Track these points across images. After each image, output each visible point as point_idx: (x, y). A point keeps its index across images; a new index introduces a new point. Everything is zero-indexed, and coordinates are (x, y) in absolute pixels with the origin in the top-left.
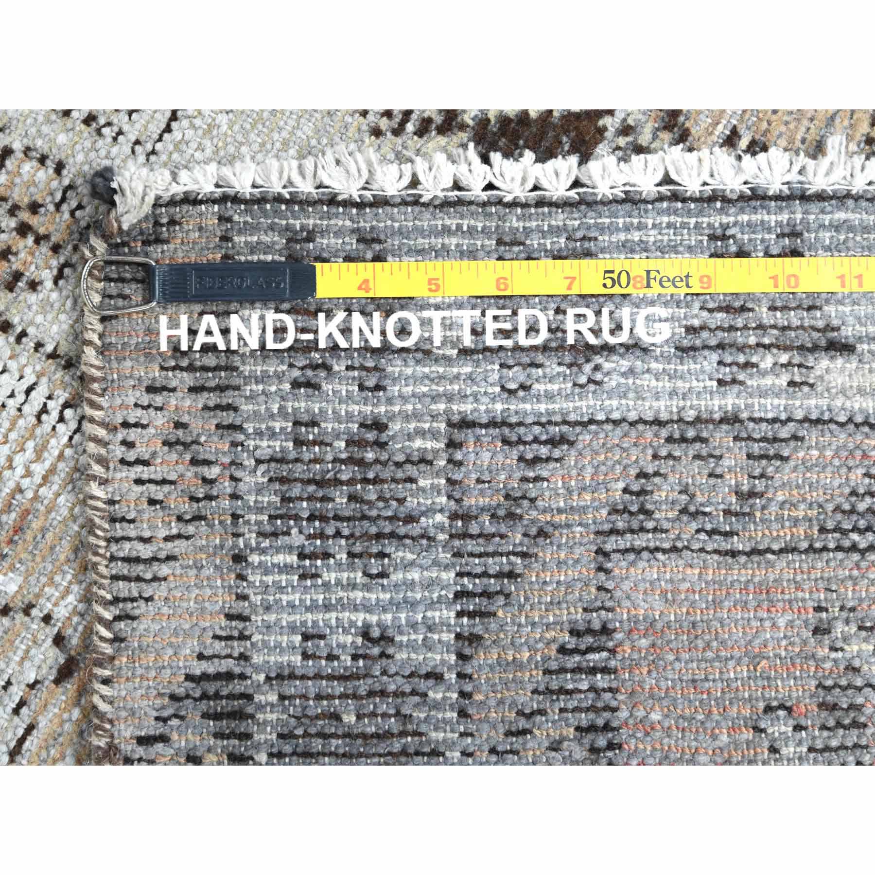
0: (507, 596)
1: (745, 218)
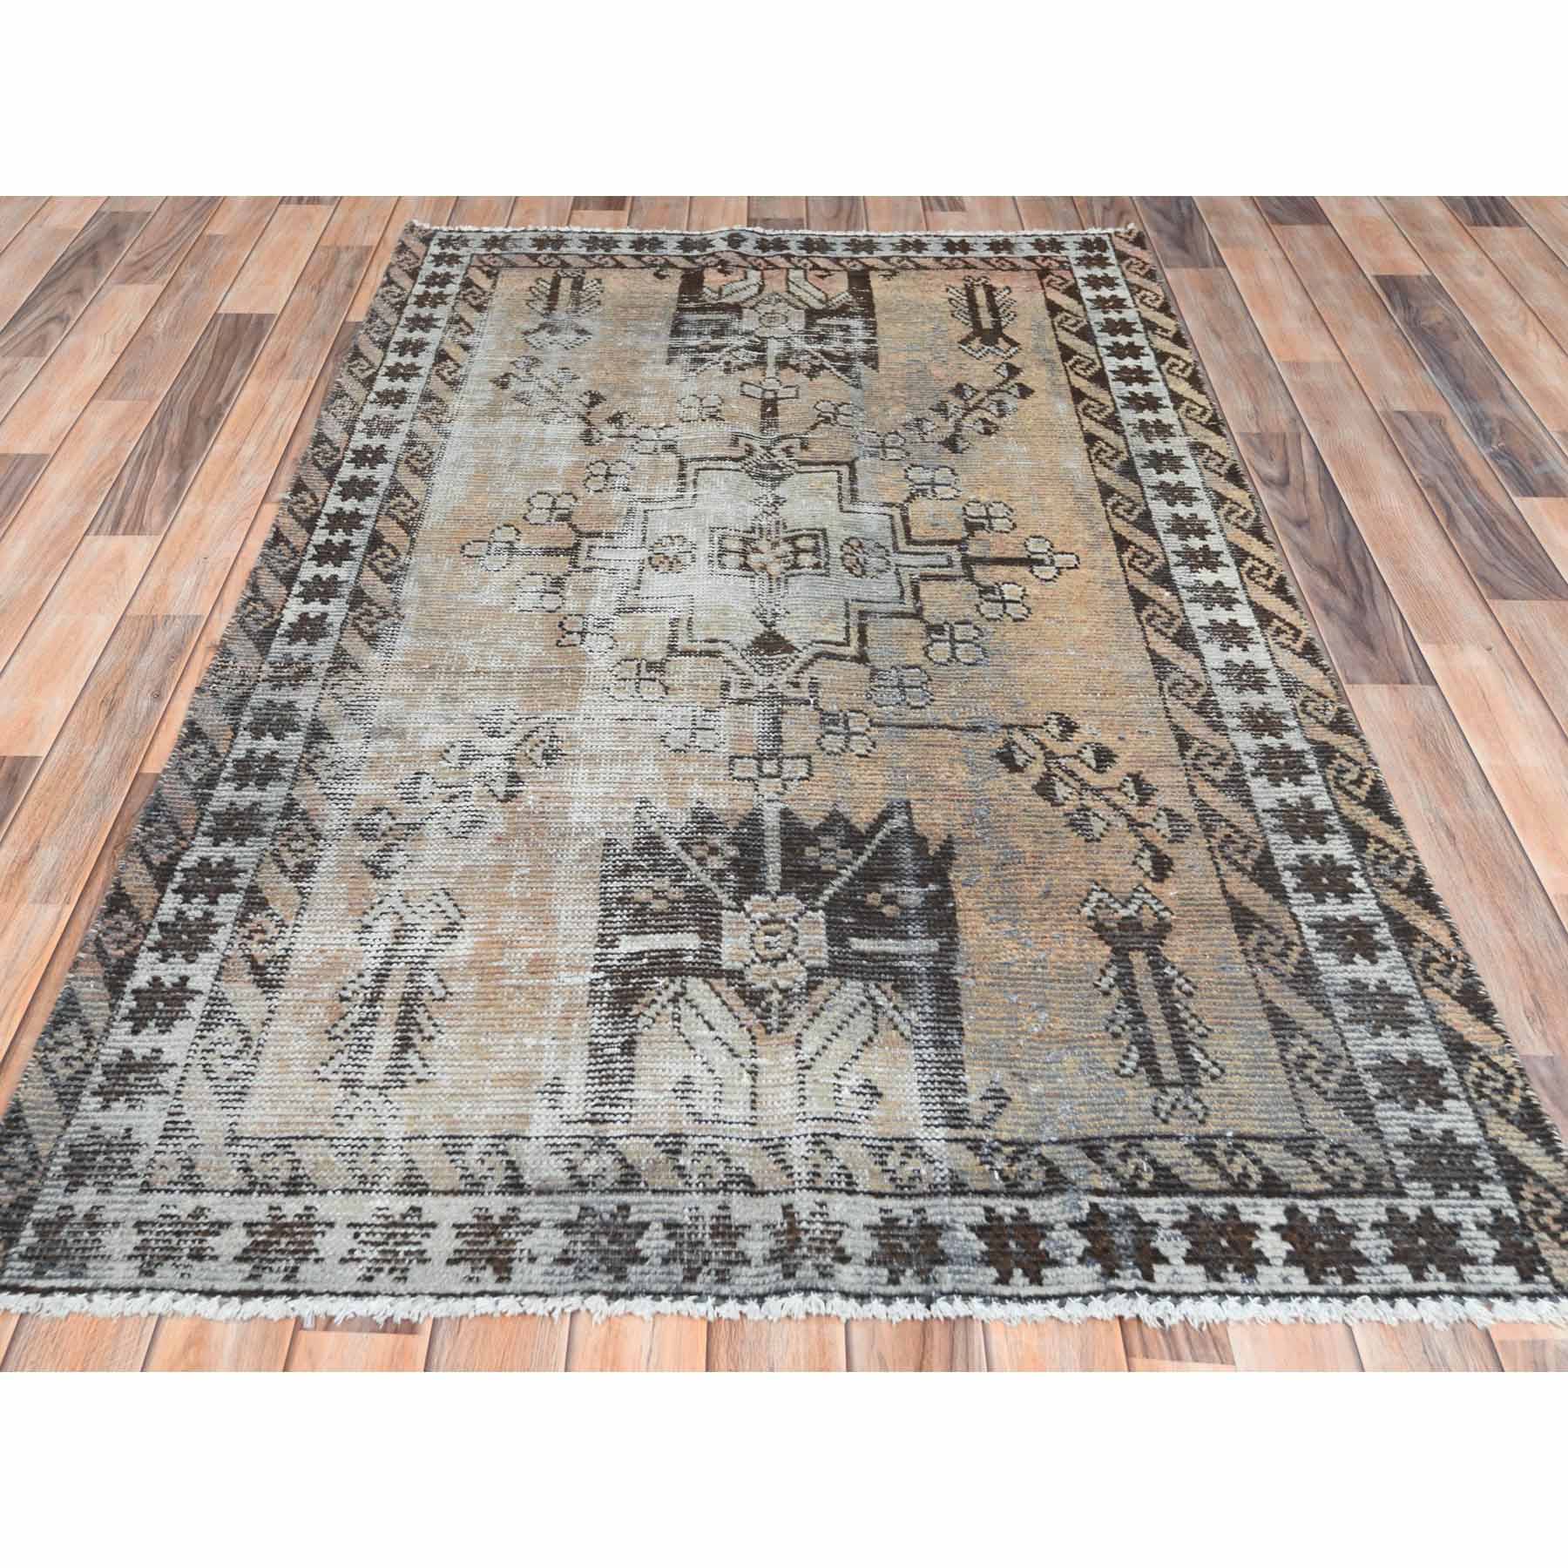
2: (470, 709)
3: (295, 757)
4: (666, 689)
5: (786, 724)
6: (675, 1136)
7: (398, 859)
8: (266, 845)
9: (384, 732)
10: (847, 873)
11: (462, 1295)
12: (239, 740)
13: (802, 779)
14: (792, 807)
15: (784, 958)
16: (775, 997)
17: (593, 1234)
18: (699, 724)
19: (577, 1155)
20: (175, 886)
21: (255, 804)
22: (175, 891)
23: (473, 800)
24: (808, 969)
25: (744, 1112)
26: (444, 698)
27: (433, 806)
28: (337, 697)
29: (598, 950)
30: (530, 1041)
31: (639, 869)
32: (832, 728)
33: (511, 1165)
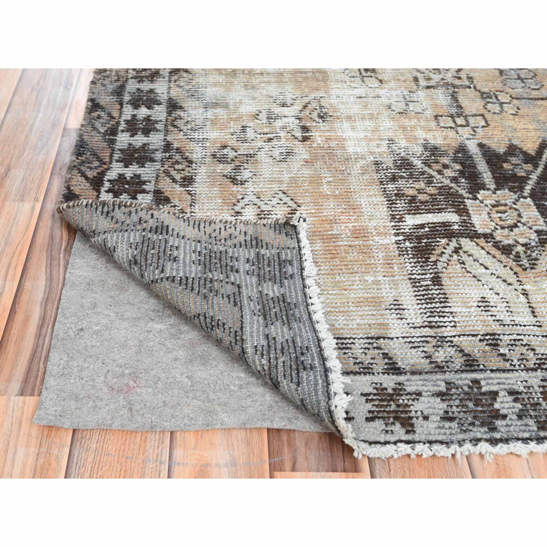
0: (186, 289)
1: (315, 355)
2: (265, 92)
3: (163, 119)
4: (381, 81)
5: (461, 99)
6: (491, 335)
7: (246, 174)
8: (158, 167)
9: (216, 105)
10: (534, 177)
11: (386, 443)
12: (124, 109)
13: (483, 127)
14: (484, 142)
15: (516, 226)
16: (520, 249)
17: (461, 400)
18: (408, 99)
19: (429, 348)
20: (106, 189)
21: (145, 144)
22: (107, 192)
23: (283, 141)
24: (536, 232)
25: (529, 319)
26: (246, 87)
27: (260, 144)
28: (179, 86)
29: (393, 224)
30: (370, 278)
31: (402, 177)
32: (489, 100)
33: (385, 355)
